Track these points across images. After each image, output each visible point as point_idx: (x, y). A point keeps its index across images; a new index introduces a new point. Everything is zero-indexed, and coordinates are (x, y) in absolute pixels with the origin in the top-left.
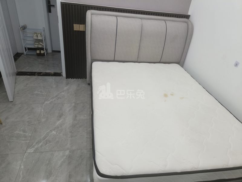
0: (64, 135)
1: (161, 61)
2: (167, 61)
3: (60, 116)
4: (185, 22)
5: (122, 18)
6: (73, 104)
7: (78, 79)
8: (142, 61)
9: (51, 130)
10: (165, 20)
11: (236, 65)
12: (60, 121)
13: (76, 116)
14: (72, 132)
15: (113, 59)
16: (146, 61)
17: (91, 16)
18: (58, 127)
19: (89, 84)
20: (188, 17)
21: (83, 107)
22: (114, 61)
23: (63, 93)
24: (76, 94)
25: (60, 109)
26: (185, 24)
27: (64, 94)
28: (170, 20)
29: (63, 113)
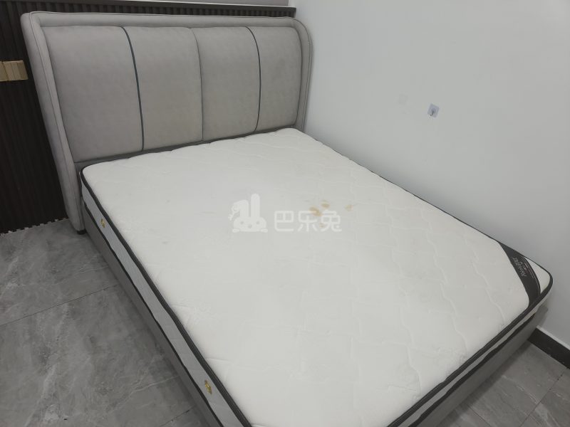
0: (86, 409)
1: (259, 128)
2: (271, 125)
3: (43, 358)
4: (290, 26)
5: (139, 29)
6: (65, 307)
7: (38, 225)
8: (216, 137)
9: (35, 416)
10: (246, 26)
11: (433, 112)
12: (52, 372)
13: (93, 340)
14: (107, 388)
15: (139, 147)
16: (225, 136)
17: (43, 31)
18: (54, 395)
19: (83, 233)
20: (290, 12)
21: (100, 303)
22: (143, 151)
23: (10, 284)
24: (54, 272)
25: (27, 337)
26: (291, 32)
27: (15, 285)
28: (257, 25)
29: (48, 346)
